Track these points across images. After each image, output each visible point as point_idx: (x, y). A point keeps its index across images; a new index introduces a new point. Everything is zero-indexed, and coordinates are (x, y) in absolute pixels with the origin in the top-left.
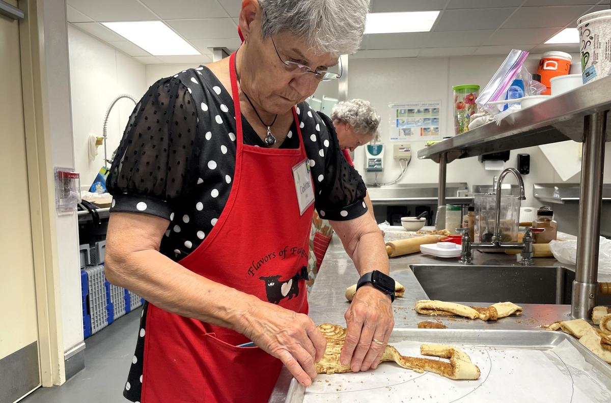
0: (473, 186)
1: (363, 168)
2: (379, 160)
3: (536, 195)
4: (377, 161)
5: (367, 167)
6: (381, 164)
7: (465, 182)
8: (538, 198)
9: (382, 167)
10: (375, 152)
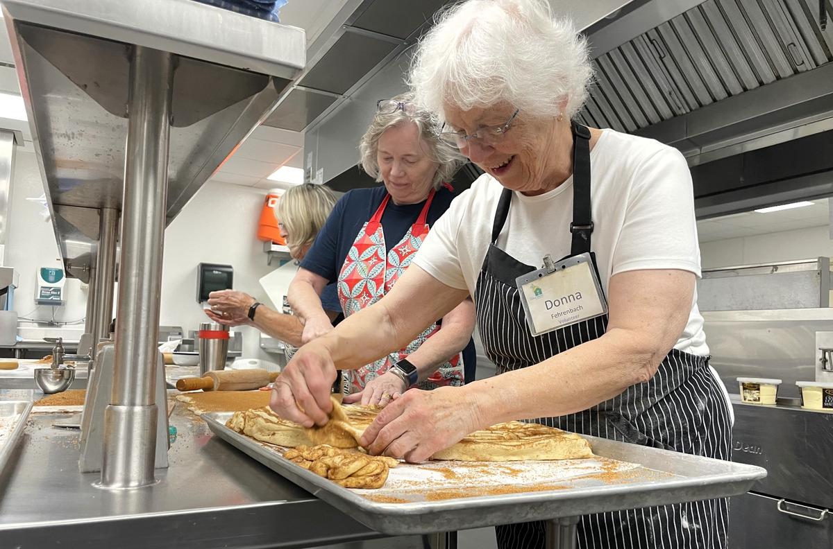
0: (189, 332)
1: (33, 298)
2: (58, 290)
3: (263, 345)
4: (54, 290)
5: (39, 298)
6: (60, 295)
7: (179, 326)
8: (264, 349)
9: (62, 299)
10: (52, 278)
